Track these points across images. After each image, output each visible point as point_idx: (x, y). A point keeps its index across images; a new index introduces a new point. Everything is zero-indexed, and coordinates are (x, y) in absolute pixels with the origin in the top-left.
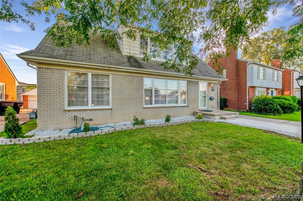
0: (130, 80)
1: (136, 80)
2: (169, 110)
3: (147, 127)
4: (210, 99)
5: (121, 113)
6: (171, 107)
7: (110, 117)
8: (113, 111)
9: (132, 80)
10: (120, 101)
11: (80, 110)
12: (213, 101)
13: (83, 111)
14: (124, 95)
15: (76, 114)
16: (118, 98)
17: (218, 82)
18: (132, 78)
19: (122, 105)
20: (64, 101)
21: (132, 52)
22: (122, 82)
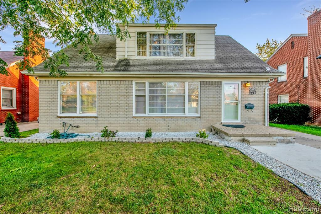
0: (117, 85)
1: (123, 85)
2: (169, 121)
3: (114, 141)
4: (246, 107)
5: (107, 121)
6: (172, 118)
7: (96, 126)
8: (99, 120)
9: (119, 85)
10: (106, 109)
11: (69, 117)
12: (252, 110)
13: (72, 118)
14: (111, 103)
15: (65, 120)
16: (104, 105)
17: (265, 80)
18: (120, 84)
19: (113, 114)
20: (57, 109)
21: (126, 54)
22: (108, 88)
